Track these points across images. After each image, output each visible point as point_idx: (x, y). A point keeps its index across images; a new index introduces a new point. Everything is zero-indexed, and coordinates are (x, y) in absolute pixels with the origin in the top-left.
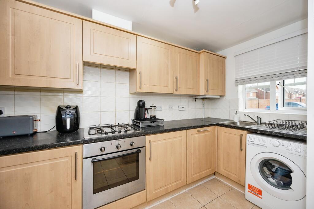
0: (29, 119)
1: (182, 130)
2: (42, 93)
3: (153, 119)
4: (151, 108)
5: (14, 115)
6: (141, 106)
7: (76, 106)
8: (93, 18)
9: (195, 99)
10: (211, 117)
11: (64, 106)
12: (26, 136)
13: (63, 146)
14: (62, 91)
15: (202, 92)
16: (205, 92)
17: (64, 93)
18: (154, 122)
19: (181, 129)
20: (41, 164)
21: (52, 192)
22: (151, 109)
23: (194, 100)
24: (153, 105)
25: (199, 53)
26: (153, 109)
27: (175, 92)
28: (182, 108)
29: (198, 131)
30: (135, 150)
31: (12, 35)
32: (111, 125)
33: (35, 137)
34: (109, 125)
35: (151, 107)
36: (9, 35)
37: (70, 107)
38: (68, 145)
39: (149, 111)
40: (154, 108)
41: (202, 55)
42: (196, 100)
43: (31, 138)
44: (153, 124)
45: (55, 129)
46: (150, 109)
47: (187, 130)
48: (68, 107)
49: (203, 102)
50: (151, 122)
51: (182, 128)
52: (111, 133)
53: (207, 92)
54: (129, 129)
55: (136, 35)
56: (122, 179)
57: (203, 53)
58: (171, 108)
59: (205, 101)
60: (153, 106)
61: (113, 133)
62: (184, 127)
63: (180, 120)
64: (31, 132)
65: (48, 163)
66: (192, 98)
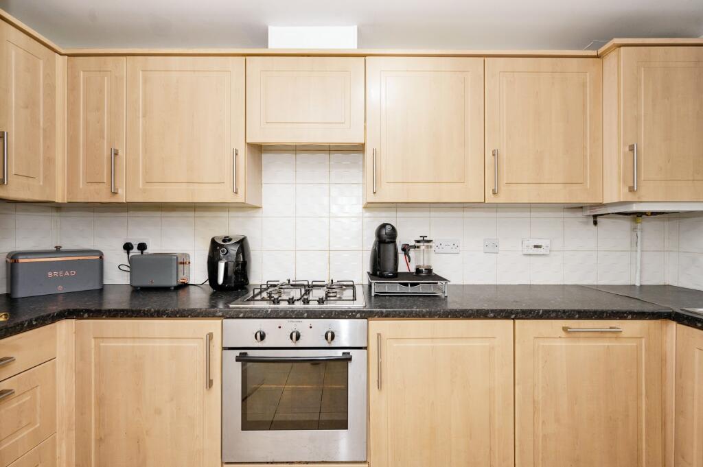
0: (171, 259)
1: (494, 318)
2: (196, 213)
3: (424, 274)
4: (417, 244)
5: (160, 252)
6: (386, 239)
7: (243, 237)
8: (270, 46)
9: (595, 216)
10: (675, 284)
11: (219, 238)
12: (165, 289)
13: (188, 317)
14: (225, 207)
15: (612, 192)
16: (626, 190)
17: (230, 213)
18: (412, 285)
19: (492, 315)
20: (157, 344)
21: (172, 400)
22: (418, 247)
23: (592, 220)
24: (424, 237)
25: (598, 57)
26: (422, 248)
27: (490, 199)
28: (536, 247)
29: (565, 329)
30: (339, 353)
31: (143, 117)
32: (310, 283)
33: (181, 292)
34: (306, 283)
35: (418, 242)
36: (139, 118)
37: (230, 240)
38: (195, 317)
39: (412, 253)
40: (426, 244)
41: (610, 62)
42: (599, 219)
43: (173, 294)
44: (409, 289)
45: (208, 283)
46: (415, 247)
47: (517, 321)
48: (227, 239)
49: (635, 229)
50: (406, 284)
51: (492, 311)
52: (287, 302)
53: (631, 190)
54: (338, 296)
55: (365, 56)
56: (307, 418)
57: (613, 54)
58: (492, 247)
59: (647, 225)
60: (424, 240)
61: (306, 302)
62: (502, 311)
63: (530, 287)
64: (174, 283)
65: (167, 344)
66: (579, 214)
